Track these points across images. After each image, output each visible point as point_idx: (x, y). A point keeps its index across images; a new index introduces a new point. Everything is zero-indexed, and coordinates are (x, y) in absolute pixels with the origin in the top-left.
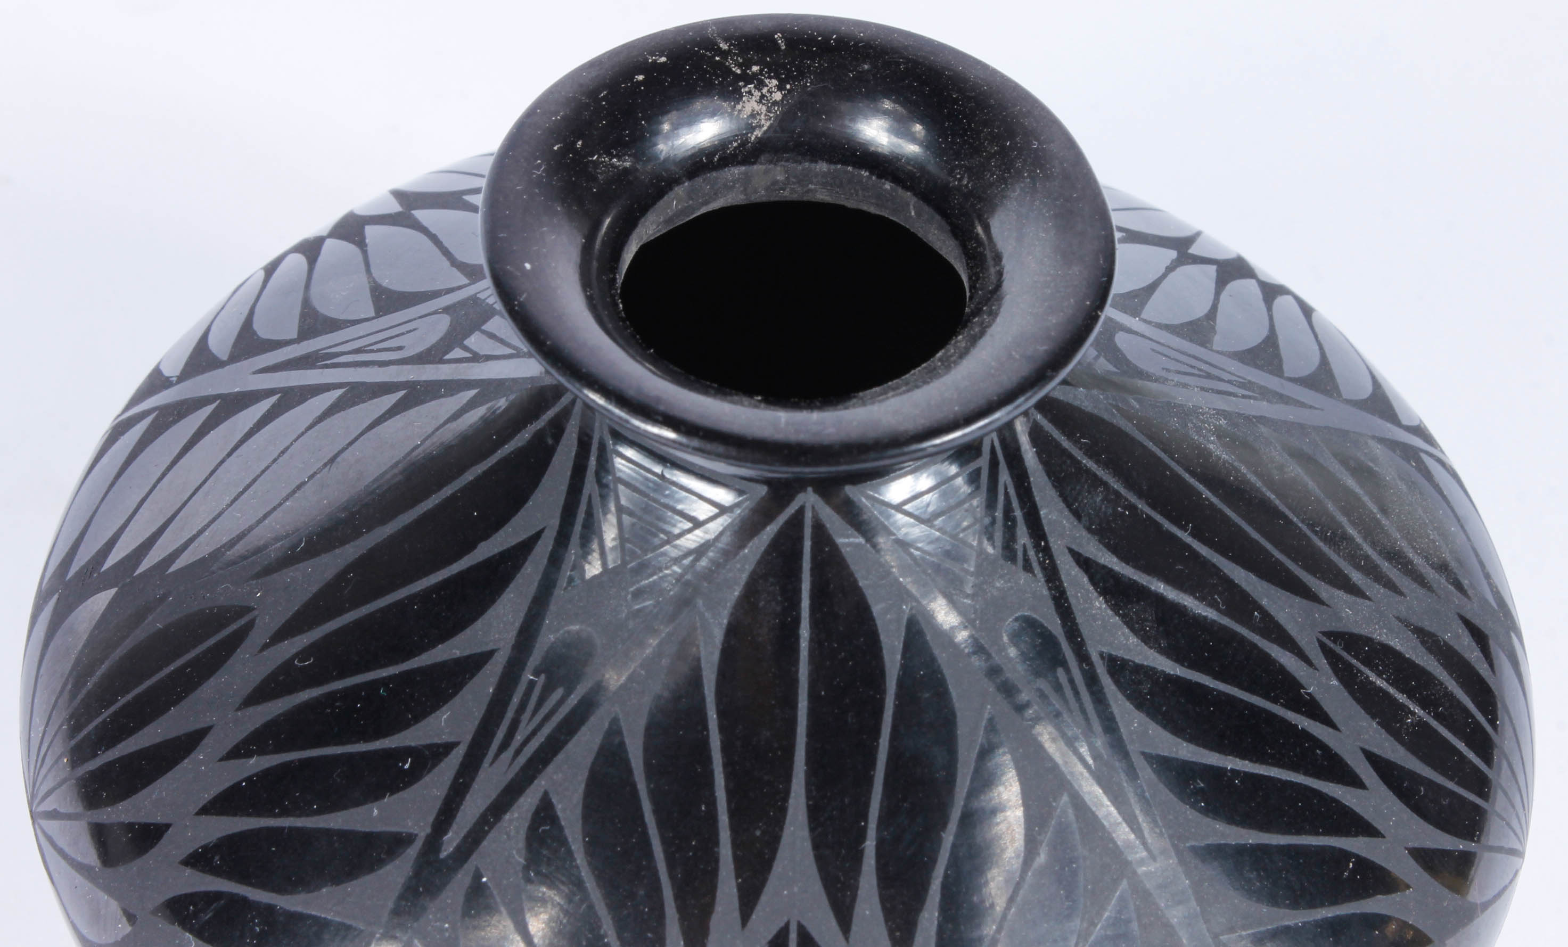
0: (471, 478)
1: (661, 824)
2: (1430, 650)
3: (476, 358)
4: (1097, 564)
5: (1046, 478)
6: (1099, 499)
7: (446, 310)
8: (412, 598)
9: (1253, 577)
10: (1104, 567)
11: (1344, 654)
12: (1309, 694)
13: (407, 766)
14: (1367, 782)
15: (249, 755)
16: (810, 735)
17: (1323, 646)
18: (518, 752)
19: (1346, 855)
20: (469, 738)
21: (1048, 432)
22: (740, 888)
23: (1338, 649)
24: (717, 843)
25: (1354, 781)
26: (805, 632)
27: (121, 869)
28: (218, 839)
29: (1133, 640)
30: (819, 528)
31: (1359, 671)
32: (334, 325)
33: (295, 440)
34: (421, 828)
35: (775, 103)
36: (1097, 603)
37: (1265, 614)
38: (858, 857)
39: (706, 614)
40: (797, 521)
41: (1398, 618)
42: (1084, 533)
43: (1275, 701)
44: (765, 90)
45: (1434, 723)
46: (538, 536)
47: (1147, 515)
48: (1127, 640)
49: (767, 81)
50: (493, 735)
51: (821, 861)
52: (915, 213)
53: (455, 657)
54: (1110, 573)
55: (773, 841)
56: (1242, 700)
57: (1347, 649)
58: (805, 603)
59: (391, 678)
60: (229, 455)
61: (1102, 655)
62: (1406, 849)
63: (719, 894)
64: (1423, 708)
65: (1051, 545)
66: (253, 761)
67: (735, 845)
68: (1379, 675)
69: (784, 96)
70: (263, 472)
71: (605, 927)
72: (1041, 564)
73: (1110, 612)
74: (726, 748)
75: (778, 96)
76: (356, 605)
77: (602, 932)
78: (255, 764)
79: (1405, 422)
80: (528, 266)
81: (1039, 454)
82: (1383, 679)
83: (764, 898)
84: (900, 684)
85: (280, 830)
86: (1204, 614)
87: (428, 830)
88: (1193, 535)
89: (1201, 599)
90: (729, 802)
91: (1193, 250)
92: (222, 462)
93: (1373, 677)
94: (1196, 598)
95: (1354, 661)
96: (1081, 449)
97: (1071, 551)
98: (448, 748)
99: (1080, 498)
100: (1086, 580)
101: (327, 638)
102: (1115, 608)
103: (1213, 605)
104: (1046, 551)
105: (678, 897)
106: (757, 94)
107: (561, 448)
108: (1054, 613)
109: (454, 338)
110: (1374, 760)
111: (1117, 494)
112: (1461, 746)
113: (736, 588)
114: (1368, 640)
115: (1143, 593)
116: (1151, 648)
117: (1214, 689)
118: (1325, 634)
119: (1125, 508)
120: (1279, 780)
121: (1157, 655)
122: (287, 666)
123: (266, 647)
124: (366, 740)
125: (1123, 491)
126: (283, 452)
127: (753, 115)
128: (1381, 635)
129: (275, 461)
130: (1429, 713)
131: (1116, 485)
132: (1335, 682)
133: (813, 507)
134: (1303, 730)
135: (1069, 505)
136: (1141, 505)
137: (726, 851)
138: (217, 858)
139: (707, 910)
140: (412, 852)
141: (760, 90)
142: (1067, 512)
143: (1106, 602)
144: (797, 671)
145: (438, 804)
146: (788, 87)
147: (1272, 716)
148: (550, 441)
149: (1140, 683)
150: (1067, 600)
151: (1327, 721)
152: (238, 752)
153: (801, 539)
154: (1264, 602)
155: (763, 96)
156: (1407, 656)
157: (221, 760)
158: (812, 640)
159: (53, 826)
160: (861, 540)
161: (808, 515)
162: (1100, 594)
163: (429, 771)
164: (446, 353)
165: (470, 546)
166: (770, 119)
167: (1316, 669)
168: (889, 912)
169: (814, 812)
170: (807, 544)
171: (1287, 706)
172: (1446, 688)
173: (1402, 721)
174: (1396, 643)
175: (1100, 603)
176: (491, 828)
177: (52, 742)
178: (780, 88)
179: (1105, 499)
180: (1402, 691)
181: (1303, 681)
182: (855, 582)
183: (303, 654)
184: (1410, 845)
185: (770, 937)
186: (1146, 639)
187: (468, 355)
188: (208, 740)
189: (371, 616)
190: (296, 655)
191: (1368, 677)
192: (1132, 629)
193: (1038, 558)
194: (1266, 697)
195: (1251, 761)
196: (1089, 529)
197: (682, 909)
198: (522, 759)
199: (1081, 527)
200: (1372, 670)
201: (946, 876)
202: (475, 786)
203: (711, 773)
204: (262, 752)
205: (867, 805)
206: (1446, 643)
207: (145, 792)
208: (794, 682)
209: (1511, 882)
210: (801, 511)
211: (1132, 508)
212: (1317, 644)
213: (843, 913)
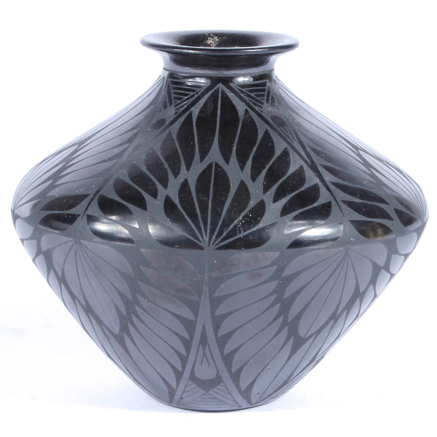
1: (181, 147)
22: (200, 156)
24: (195, 149)
26: (219, 112)
38: (231, 151)
40: (217, 90)
44: (214, 39)
49: (215, 37)
51: (221, 151)
55: (209, 148)
58: (219, 106)
63: (195, 158)
67: (200, 149)
69: (219, 40)
71: (165, 165)
74: (198, 133)
75: (217, 40)
83: (207, 158)
84: (243, 121)
90: (198, 142)
105: (184, 158)
106: (212, 39)
113: (202, 104)
127: (211, 44)
133: (221, 87)
137: (197, 150)
139: (192, 160)
144: (217, 119)
146: (220, 38)
153: (218, 94)
155: (213, 40)
158: (221, 113)
160: (234, 94)
161: (220, 89)
166: (215, 45)
168: (239, 161)
170: (220, 95)
178: (218, 38)
182: (232, 102)
185: (208, 164)
197: (185, 161)
201: (254, 155)
203: (194, 137)
205: (234, 141)
210: (218, 88)
213: (227, 161)
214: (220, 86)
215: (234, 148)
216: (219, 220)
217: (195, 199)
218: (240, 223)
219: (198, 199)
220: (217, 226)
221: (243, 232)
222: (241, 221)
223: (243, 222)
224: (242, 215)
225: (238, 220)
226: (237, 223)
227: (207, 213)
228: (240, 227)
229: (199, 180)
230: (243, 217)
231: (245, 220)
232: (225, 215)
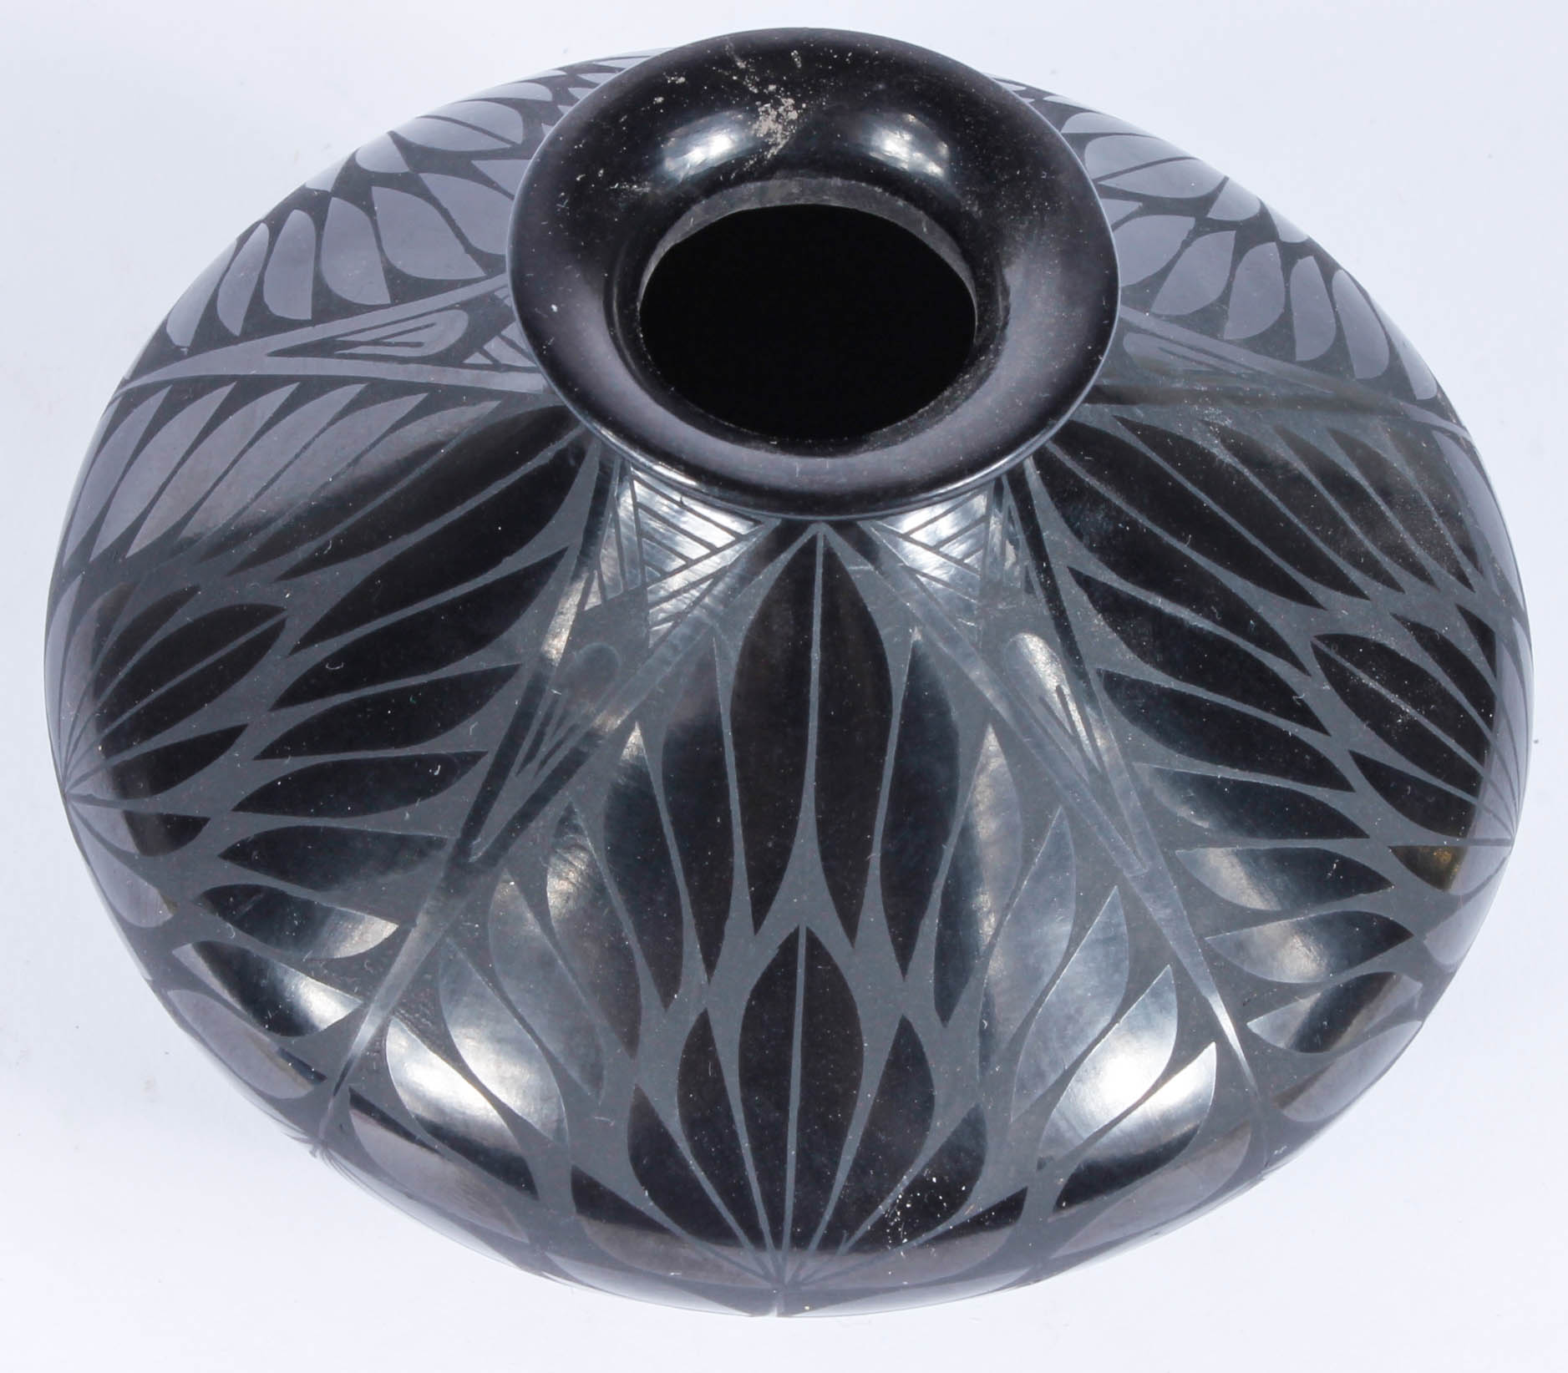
0: (495, 492)
1: (679, 834)
2: (1426, 647)
3: (496, 366)
4: (1097, 582)
5: (1049, 499)
6: (1099, 518)
7: (464, 306)
8: (440, 608)
9: (1250, 585)
10: (1104, 584)
11: (1339, 658)
12: (1300, 700)
13: (437, 773)
14: (1353, 784)
15: (283, 755)
16: (821, 752)
17: (1317, 652)
18: (543, 763)
19: (1330, 857)
20: (496, 748)
21: (1052, 453)
22: (752, 896)
23: (1332, 653)
24: (731, 853)
25: (1341, 784)
26: (816, 655)
27: (161, 859)
28: (256, 835)
29: (1130, 656)
30: (830, 556)
31: (1352, 674)
32: (349, 309)
33: (317, 436)
34: (452, 836)
35: (791, 122)
36: (1096, 621)
37: (1262, 624)
38: (863, 868)
39: (723, 637)
40: (809, 550)
41: (1395, 616)
42: (1085, 552)
43: (1266, 709)
44: (781, 109)
45: (1425, 722)
46: (560, 554)
47: (1147, 529)
48: (1123, 655)
49: (783, 100)
50: (519, 745)
51: (829, 871)
52: (928, 230)
53: (481, 669)
54: (1109, 590)
55: (784, 852)
56: (1233, 710)
57: (1341, 653)
58: (817, 627)
59: (421, 687)
60: (251, 444)
61: (1099, 673)
62: (1390, 847)
63: (733, 902)
64: (1415, 707)
65: (1052, 566)
66: (287, 761)
67: (749, 856)
68: (1372, 676)
69: (800, 116)
70: (287, 466)
71: (626, 930)
72: (1043, 585)
73: (1108, 629)
74: (741, 763)
75: (794, 115)
76: (384, 611)
77: (623, 935)
78: (290, 765)
79: (1421, 395)
80: (554, 308)
81: (1043, 477)
82: (1376, 680)
83: (775, 906)
84: (906, 704)
85: (316, 829)
86: (1200, 626)
87: (459, 835)
88: (1193, 546)
89: (1198, 611)
90: (743, 814)
91: (1212, 214)
92: (243, 452)
93: (1365, 679)
94: (1192, 610)
95: (1348, 665)
96: (1083, 467)
97: (1072, 570)
98: (475, 757)
99: (1082, 517)
100: (1085, 598)
101: (357, 644)
102: (1113, 625)
103: (1209, 616)
104: (1048, 572)
105: (694, 903)
106: (774, 113)
107: (583, 469)
108: (1054, 632)
109: (473, 340)
110: (1362, 762)
111: (1119, 511)
112: (1451, 743)
113: (751, 612)
114: (1362, 641)
115: (1141, 608)
116: (1147, 663)
117: (1207, 701)
118: (1322, 638)
119: (1126, 524)
120: (1267, 786)
121: (1152, 670)
122: (317, 671)
123: (297, 649)
124: (397, 746)
125: (1124, 506)
126: (305, 448)
127: (769, 135)
128: (1376, 635)
129: (297, 456)
130: (1420, 712)
131: (1117, 500)
132: (1327, 687)
133: (825, 536)
134: (1294, 737)
135: (1071, 526)
136: (1143, 520)
137: (739, 861)
138: (255, 853)
139: (722, 915)
140: (444, 855)
141: (776, 109)
142: (1069, 533)
143: (1105, 619)
144: (808, 692)
145: (467, 811)
146: (804, 106)
147: (1263, 724)
148: (572, 462)
149: (1136, 697)
150: (1066, 619)
151: (1318, 726)
152: (272, 752)
153: (812, 567)
154: (1260, 610)
155: (779, 115)
156: (1402, 655)
157: (257, 758)
158: (822, 663)
159: (87, 810)
160: (870, 567)
161: (820, 544)
162: (1099, 612)
163: (459, 778)
164: (466, 357)
165: (494, 560)
166: (786, 137)
167: (1309, 675)
168: (892, 919)
169: (822, 825)
171: (1278, 714)
172: (1440, 684)
173: (1392, 722)
174: (1392, 643)
175: (1099, 620)
176: (517, 835)
177: (85, 728)
178: (796, 107)
179: (1107, 515)
180: (1394, 691)
181: (1295, 688)
182: (865, 607)
183: (334, 658)
184: (1394, 844)
185: (780, 942)
186: (1143, 655)
187: (488, 362)
188: (242, 740)
189: (400, 623)
190: (326, 660)
191: (1360, 679)
192: (1129, 645)
193: (1040, 579)
194: (1259, 705)
195: (1242, 769)
196: (1090, 548)
197: (698, 915)
198: (547, 771)
199: (1082, 546)
200: (1365, 671)
201: (947, 886)
202: (503, 794)
203: (727, 787)
204: (297, 752)
205: (873, 818)
206: (1442, 638)
207: (181, 786)
208: (806, 702)
209: (1497, 871)
210: (813, 541)
211: (1133, 523)
212: (1311, 650)
213: (850, 920)
214: (821, 530)
215: (875, 857)
216: (825, 1206)
217: (739, 1116)
218: (899, 1213)
219: (750, 1116)
220: (817, 1225)
221: (905, 1240)
222: (901, 1206)
223: (908, 1206)
224: (906, 1180)
225: (889, 1201)
226: (886, 1212)
227: (783, 1179)
228: (898, 1225)
229: (752, 1021)
230: (909, 1190)
231: (915, 1201)
232: (844, 1186)
